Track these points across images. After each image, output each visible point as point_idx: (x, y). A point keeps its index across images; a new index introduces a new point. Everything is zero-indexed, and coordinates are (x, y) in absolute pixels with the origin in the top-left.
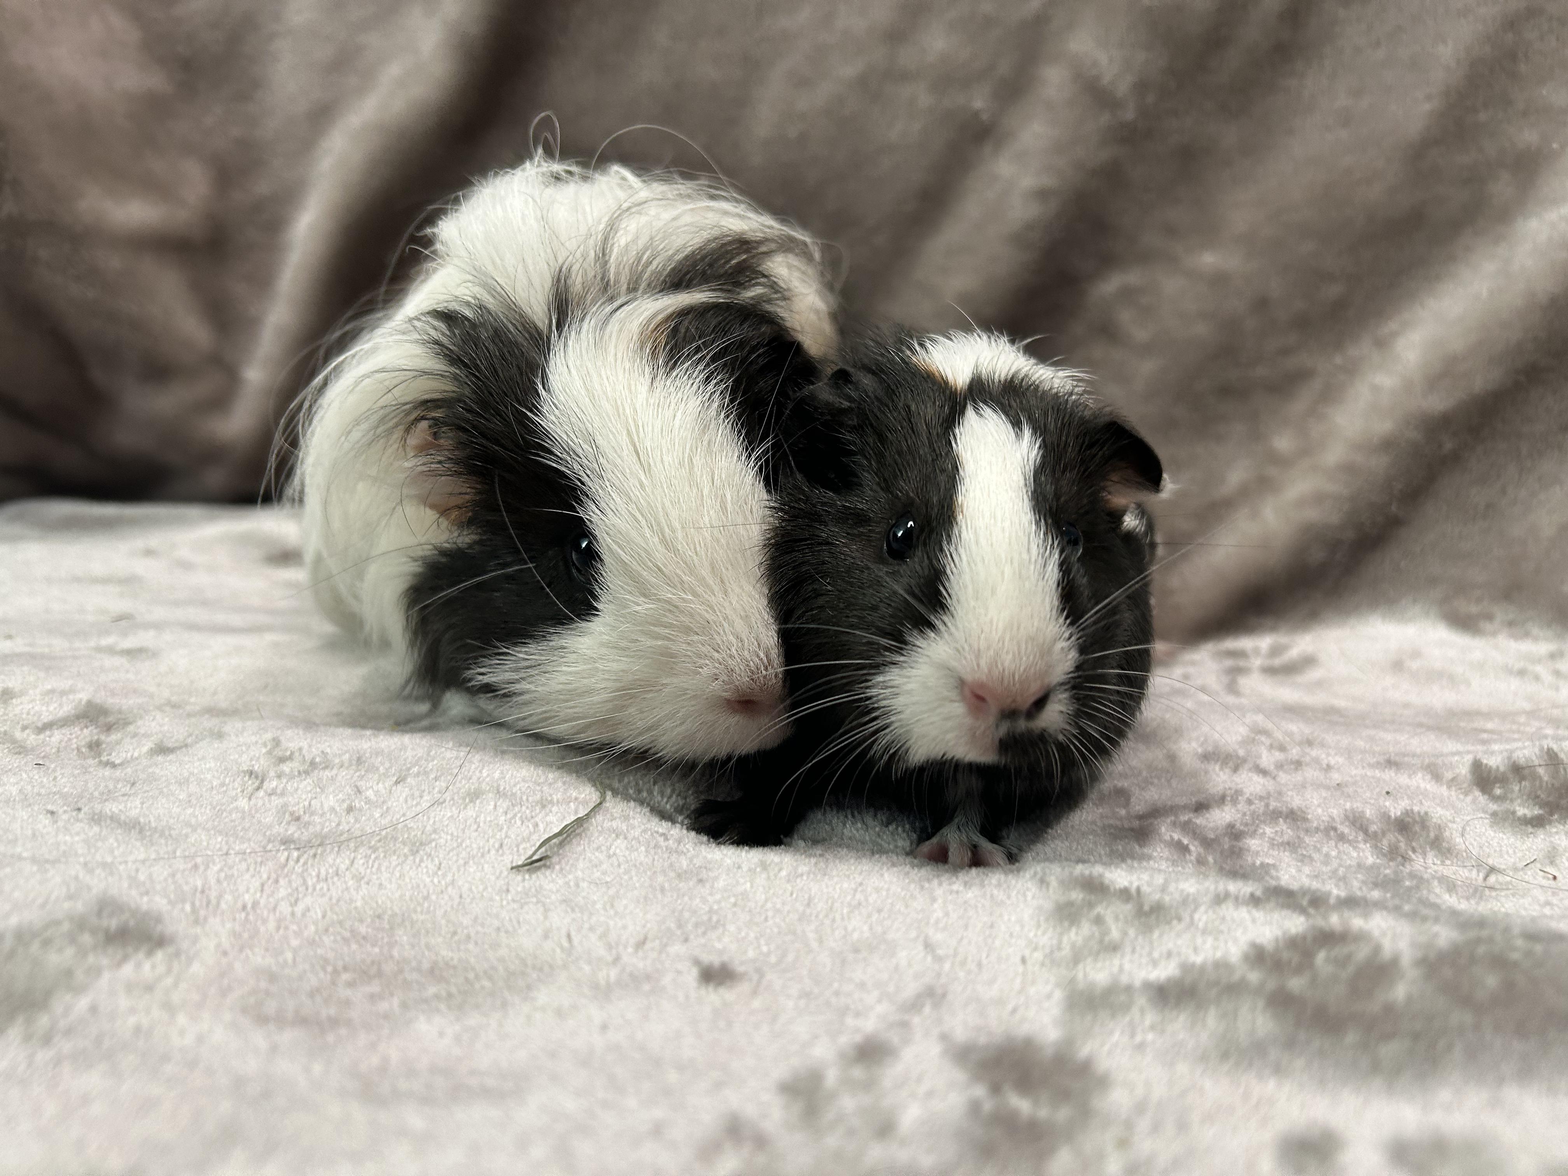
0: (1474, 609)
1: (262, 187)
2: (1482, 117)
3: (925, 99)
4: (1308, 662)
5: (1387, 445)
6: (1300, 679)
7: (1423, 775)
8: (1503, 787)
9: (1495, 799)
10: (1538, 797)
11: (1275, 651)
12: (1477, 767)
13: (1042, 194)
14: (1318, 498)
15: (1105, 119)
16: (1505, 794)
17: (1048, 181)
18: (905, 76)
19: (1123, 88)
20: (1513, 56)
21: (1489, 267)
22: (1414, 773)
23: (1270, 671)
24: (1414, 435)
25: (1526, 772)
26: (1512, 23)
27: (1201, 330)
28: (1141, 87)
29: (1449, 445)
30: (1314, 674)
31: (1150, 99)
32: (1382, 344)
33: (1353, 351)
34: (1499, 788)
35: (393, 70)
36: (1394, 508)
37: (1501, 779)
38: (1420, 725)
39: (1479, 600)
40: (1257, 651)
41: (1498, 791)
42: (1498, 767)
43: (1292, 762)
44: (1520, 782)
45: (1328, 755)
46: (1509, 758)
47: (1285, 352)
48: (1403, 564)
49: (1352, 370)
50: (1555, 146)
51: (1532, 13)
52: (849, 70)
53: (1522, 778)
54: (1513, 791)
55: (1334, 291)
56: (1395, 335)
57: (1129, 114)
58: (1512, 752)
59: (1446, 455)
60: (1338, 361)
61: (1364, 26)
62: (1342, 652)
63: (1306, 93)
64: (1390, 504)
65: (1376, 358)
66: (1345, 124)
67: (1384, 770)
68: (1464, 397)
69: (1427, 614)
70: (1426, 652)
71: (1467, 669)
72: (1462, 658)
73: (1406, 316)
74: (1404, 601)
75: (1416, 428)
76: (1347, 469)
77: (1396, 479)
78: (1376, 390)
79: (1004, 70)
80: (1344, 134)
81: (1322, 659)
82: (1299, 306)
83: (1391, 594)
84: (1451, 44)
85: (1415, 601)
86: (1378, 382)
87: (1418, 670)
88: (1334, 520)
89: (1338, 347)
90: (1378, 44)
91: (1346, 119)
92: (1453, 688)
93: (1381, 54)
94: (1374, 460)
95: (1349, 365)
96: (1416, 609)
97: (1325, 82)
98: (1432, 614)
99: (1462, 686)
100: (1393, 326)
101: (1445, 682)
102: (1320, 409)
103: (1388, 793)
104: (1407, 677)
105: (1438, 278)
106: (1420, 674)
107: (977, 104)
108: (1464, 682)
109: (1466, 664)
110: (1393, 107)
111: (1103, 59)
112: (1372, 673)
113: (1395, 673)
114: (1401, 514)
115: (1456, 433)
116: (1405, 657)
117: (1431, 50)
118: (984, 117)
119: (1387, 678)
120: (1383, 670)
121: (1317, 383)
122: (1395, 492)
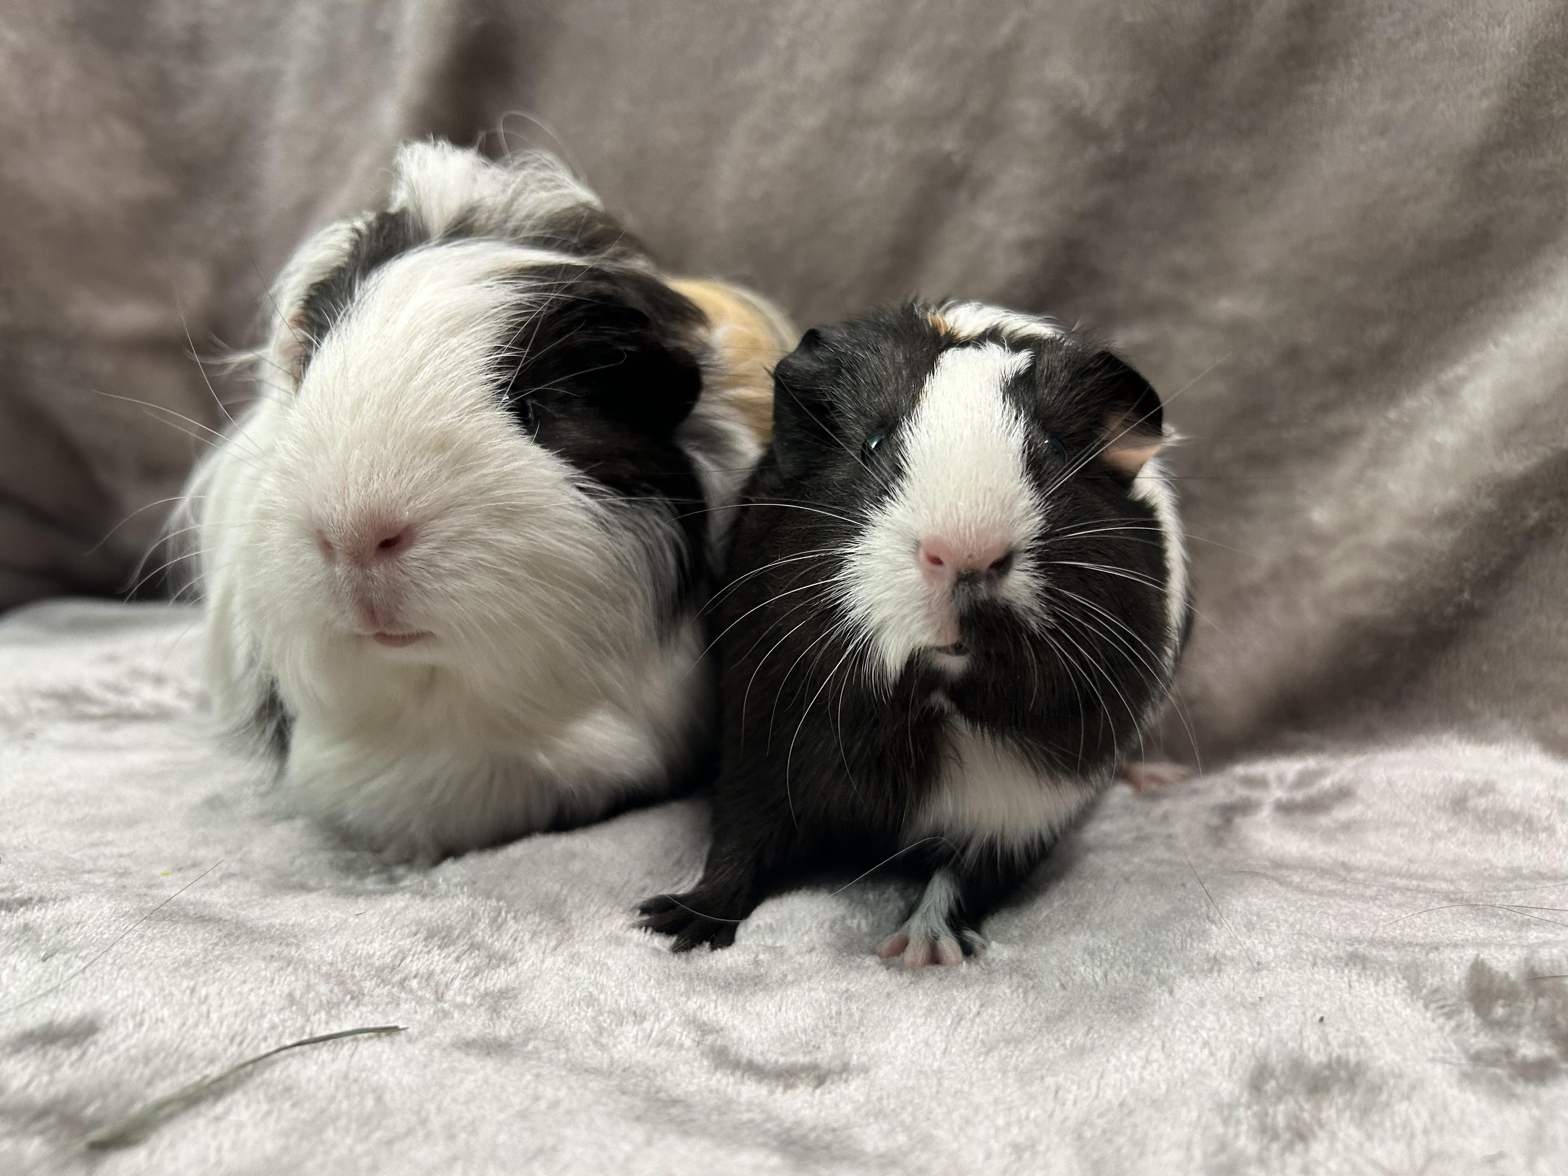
2: (1557, 110)
3: (892, 145)
4: (1344, 794)
5: (1450, 517)
6: (1324, 820)
8: (1510, 1006)
9: (1491, 1024)
10: (1555, 1025)
11: (1305, 779)
12: (1478, 969)
13: (1026, 246)
14: (1367, 586)
15: (1092, 153)
16: (1510, 1015)
17: (1030, 230)
18: (869, 122)
19: (1108, 118)
23: (1286, 809)
24: (1488, 504)
25: (1547, 984)
27: (1218, 388)
28: (1129, 113)
29: (1535, 516)
30: (1341, 814)
31: (1141, 126)
32: (1445, 393)
33: (1410, 403)
34: (1503, 1006)
36: (1466, 596)
37: (1510, 994)
40: (1280, 779)
41: (1499, 1011)
42: (1507, 974)
44: (1536, 1000)
46: (1527, 960)
47: (1324, 408)
48: (1485, 667)
49: (1409, 428)
52: (811, 121)
53: (1540, 993)
54: (1523, 1010)
55: (1382, 333)
56: (1462, 380)
57: (1118, 147)
58: (1532, 949)
59: (1533, 528)
60: (1392, 414)
61: (1398, 15)
62: (1390, 783)
63: (1332, 100)
64: (1461, 591)
65: (1438, 410)
66: (1383, 133)
67: (1343, 972)
68: (1549, 453)
69: (1518, 732)
70: (1502, 785)
71: (1555, 811)
72: (1552, 793)
73: (1476, 357)
74: (1488, 714)
75: (1489, 495)
76: (1402, 548)
77: (1467, 558)
78: (1436, 448)
79: (975, 106)
80: (1383, 144)
81: (1361, 791)
82: (1339, 353)
83: (1471, 705)
84: (1508, 27)
85: (1502, 715)
86: (1438, 438)
87: (1485, 811)
88: (1388, 612)
89: (1392, 398)
90: (1418, 33)
91: (1383, 126)
92: (1529, 839)
93: (1422, 46)
94: (1435, 536)
95: (1406, 420)
96: (1504, 725)
97: (1356, 85)
98: (1525, 734)
99: (1543, 836)
100: (1460, 370)
101: (1520, 828)
102: (1370, 473)
103: (1322, 1019)
104: (1470, 819)
105: (1514, 309)
106: (1489, 816)
107: (949, 145)
108: (1545, 829)
109: (1555, 804)
110: (1441, 106)
111: (1084, 86)
112: (1425, 811)
113: (1455, 813)
114: (1477, 603)
115: (1544, 500)
116: (1471, 792)
117: (1484, 35)
118: (957, 159)
119: (1443, 820)
120: (1439, 808)
121: (1366, 444)
122: (1468, 575)
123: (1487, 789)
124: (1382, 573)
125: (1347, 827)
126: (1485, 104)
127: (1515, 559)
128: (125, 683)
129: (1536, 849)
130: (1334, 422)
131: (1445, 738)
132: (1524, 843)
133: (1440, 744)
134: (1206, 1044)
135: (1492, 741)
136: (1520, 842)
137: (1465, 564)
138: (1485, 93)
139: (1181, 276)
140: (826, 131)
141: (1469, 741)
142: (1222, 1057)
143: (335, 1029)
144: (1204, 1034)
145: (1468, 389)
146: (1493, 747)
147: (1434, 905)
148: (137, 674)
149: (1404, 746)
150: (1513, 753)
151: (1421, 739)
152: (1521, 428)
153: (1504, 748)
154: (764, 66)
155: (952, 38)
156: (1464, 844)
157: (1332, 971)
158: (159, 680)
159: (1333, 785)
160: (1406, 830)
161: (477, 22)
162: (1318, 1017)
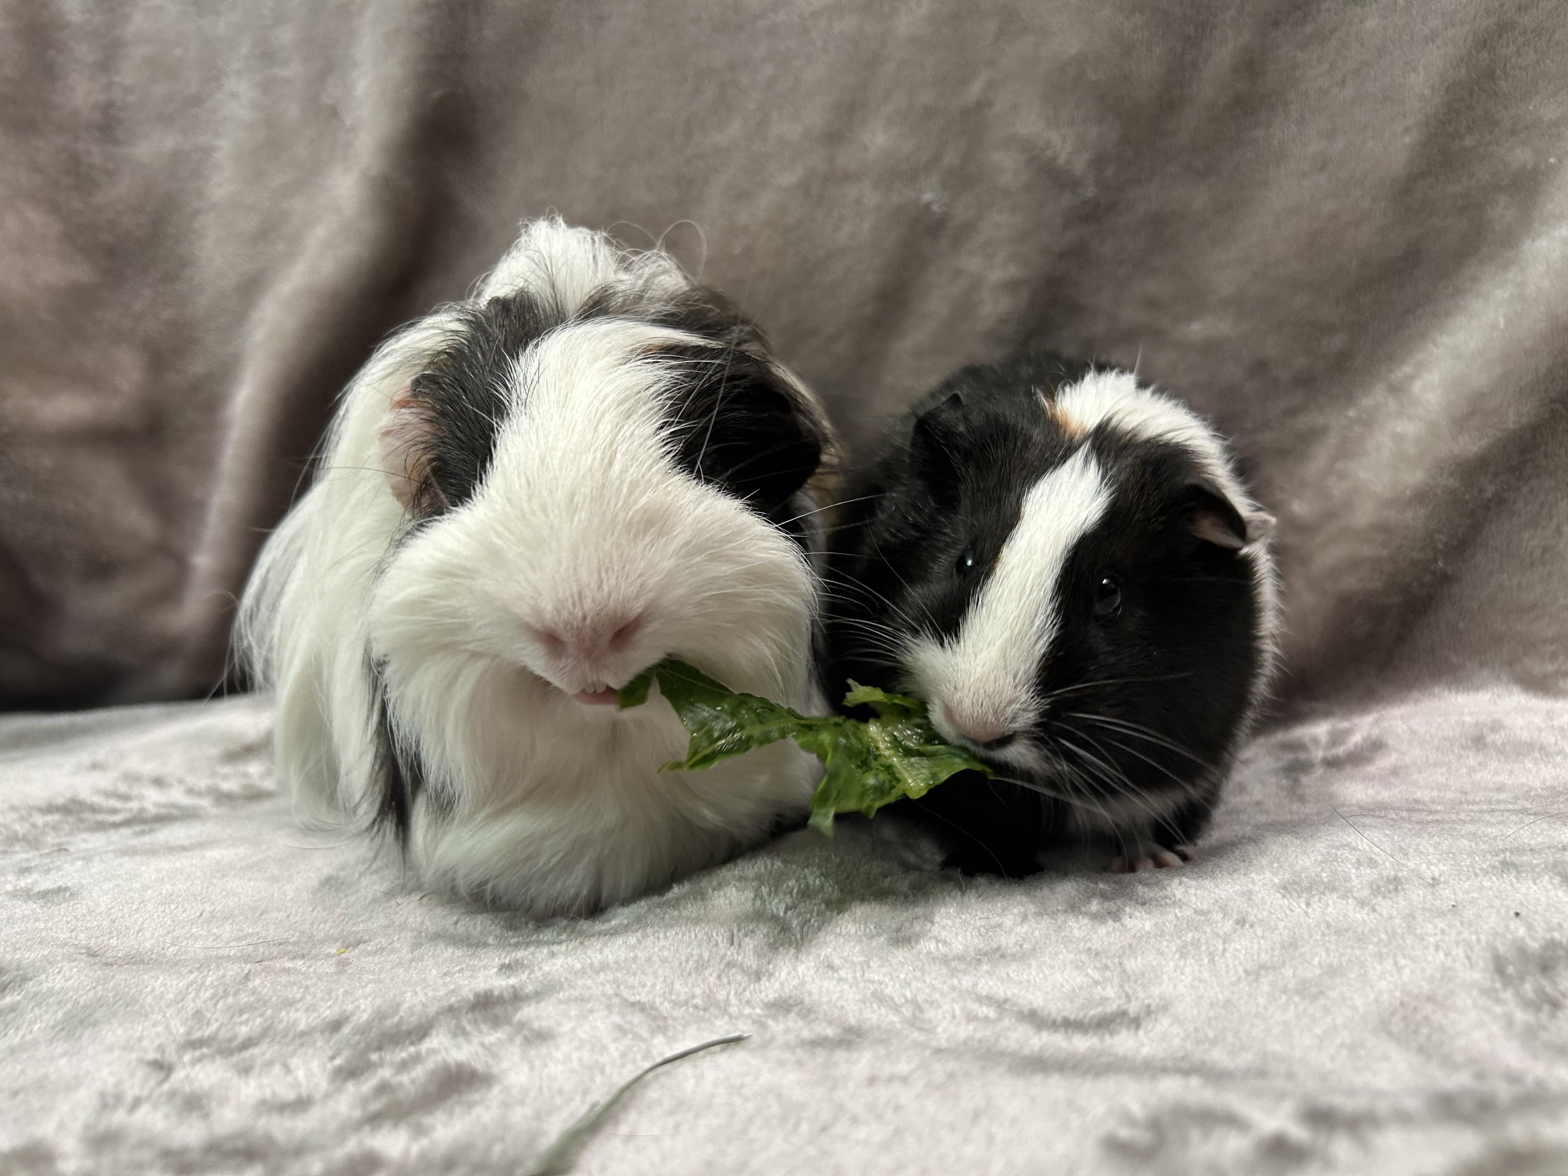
0: (1550, 668)
1: (197, 367)
2: (1469, 141)
3: (871, 198)
4: (1376, 747)
5: (1421, 496)
6: (1370, 769)
7: (1551, 878)
11: (1336, 739)
13: (1012, 286)
14: (1354, 565)
15: (1067, 199)
17: (1013, 271)
18: (847, 177)
19: (1080, 165)
20: (1491, 76)
21: (1501, 294)
22: (1539, 876)
23: (1334, 764)
24: (1452, 482)
26: (1484, 43)
28: (1099, 162)
29: (1490, 490)
30: (1384, 762)
31: (1110, 172)
32: (1396, 390)
33: (1366, 402)
35: (319, 233)
36: (1440, 564)
38: (1525, 811)
39: (1553, 656)
40: (1315, 740)
43: (1389, 881)
45: (1429, 864)
47: (1291, 413)
48: (1461, 625)
49: (1368, 422)
50: (1552, 160)
51: (1504, 28)
52: (788, 178)
55: (1336, 342)
56: (1411, 378)
57: (1090, 192)
59: (1490, 500)
60: (1352, 413)
61: (1326, 66)
62: (1413, 732)
63: (1276, 142)
64: (1436, 560)
65: (1392, 404)
66: (1322, 168)
67: (1503, 878)
68: (1499, 434)
69: (1498, 678)
70: (1507, 722)
71: (1559, 737)
72: (1550, 723)
73: (1419, 356)
74: (1469, 665)
75: (1451, 474)
76: (1381, 528)
77: (1438, 532)
78: (1398, 438)
79: (951, 158)
80: (1322, 179)
81: (1390, 741)
82: (1301, 362)
83: (1454, 659)
84: (1422, 72)
85: (1482, 665)
86: (1399, 430)
87: (1503, 744)
88: (1378, 585)
89: (1350, 399)
90: (1344, 82)
91: (1323, 164)
92: (1549, 762)
93: (1349, 92)
94: (1409, 514)
95: (1365, 417)
96: (1485, 672)
97: (1294, 128)
98: (1504, 677)
99: (1559, 759)
100: (1407, 369)
101: (1537, 755)
102: (1339, 466)
103: (1517, 914)
104: (1494, 754)
105: (1447, 314)
106: (1508, 748)
107: (927, 197)
108: (1559, 753)
109: (1557, 732)
110: (1371, 144)
111: (1054, 137)
112: (1453, 752)
113: (1478, 750)
114: (1450, 570)
115: (1496, 475)
116: (1485, 730)
117: (1402, 81)
118: (935, 208)
119: (1471, 757)
120: (1463, 748)
121: (1332, 439)
122: (1440, 546)
123: (1496, 726)
124: (1367, 551)
125: (1395, 772)
126: (1407, 139)
127: (1476, 527)
128: (123, 788)
129: (1558, 770)
130: (1302, 423)
131: (1436, 690)
132: (1546, 766)
133: (1434, 696)
134: (1437, 947)
135: (1477, 689)
136: (1543, 767)
137: (1437, 536)
138: (1407, 130)
139: (1152, 303)
140: (804, 187)
141: (1458, 691)
142: (1458, 955)
143: (679, 1049)
144: (1432, 940)
145: (1417, 386)
146: (1481, 693)
147: (1527, 820)
148: (133, 778)
149: (1402, 701)
150: (1499, 696)
151: (1415, 694)
152: (1472, 413)
153: (1490, 693)
154: (735, 129)
155: (926, 98)
156: (1496, 773)
157: (1494, 878)
158: (159, 782)
159: (1365, 740)
160: (1444, 770)
161: (437, 93)
162: (1512, 913)
